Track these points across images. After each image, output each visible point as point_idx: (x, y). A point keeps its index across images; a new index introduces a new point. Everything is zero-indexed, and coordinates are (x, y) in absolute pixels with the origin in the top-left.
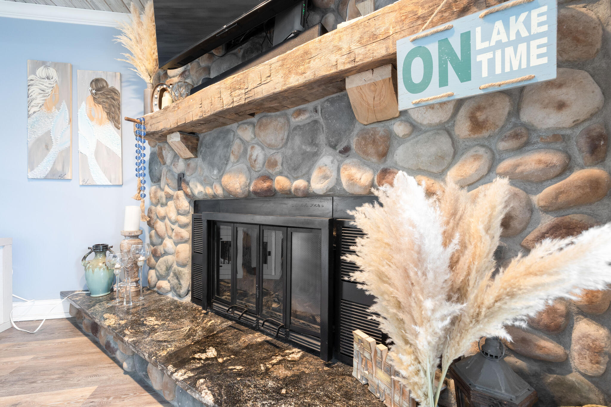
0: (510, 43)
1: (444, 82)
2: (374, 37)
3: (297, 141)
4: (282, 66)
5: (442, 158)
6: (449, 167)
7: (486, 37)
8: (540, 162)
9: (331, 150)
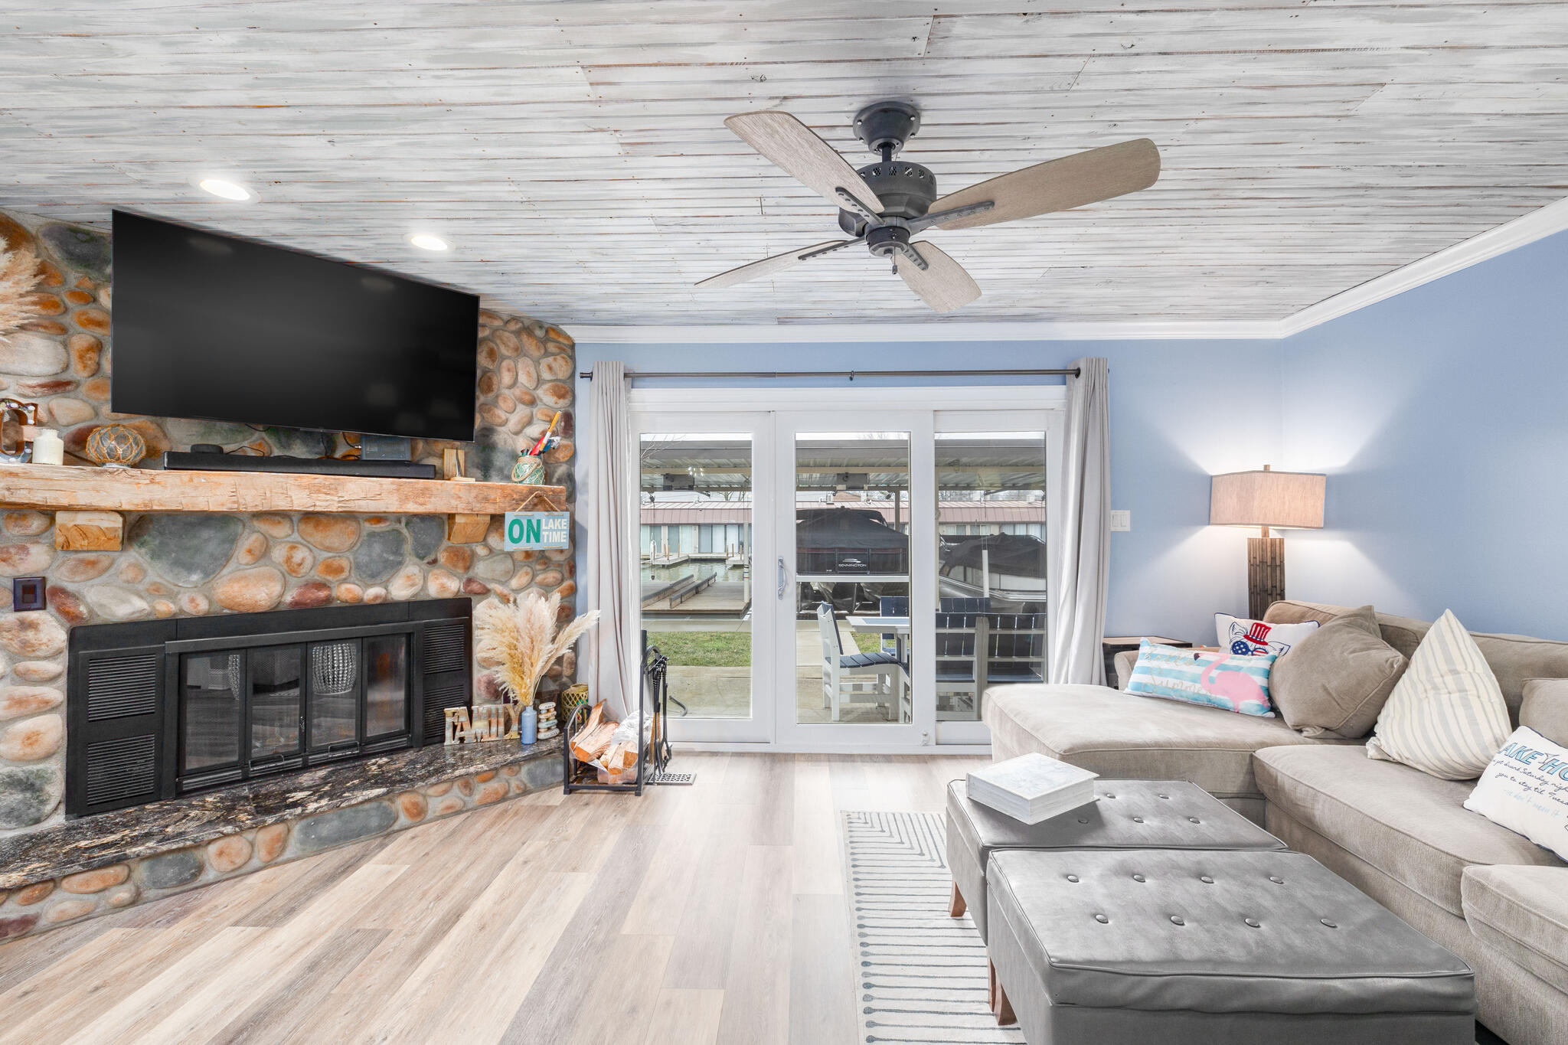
0: (554, 530)
1: (528, 541)
2: (486, 499)
3: (377, 548)
4: (398, 490)
5: (508, 572)
6: (511, 578)
7: (547, 525)
8: (554, 577)
9: (416, 560)
